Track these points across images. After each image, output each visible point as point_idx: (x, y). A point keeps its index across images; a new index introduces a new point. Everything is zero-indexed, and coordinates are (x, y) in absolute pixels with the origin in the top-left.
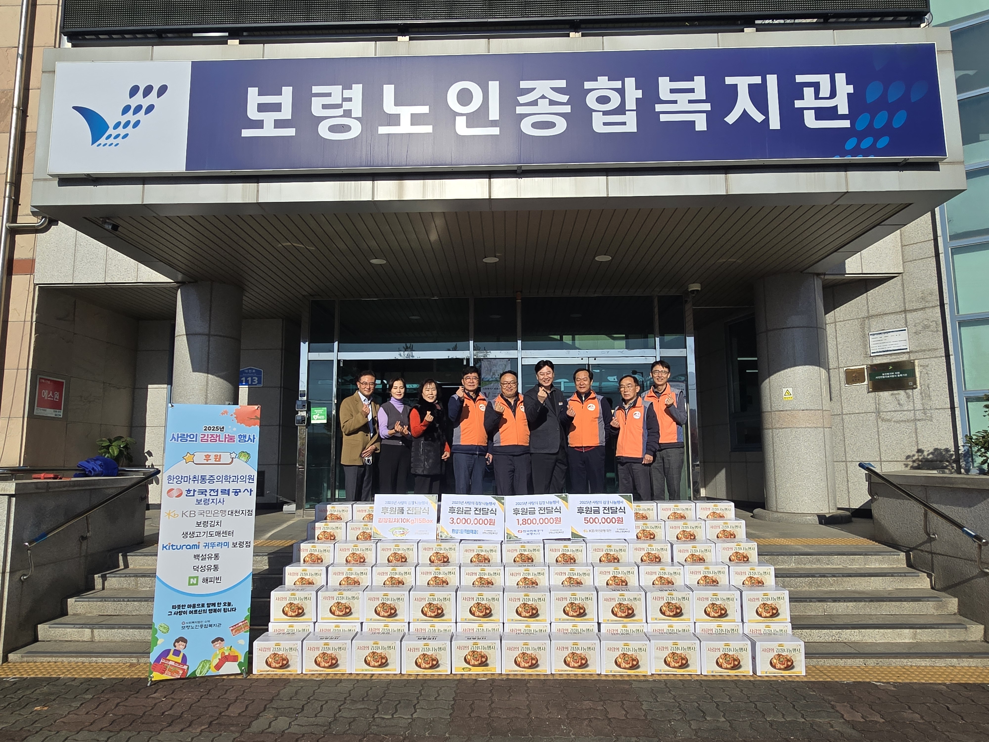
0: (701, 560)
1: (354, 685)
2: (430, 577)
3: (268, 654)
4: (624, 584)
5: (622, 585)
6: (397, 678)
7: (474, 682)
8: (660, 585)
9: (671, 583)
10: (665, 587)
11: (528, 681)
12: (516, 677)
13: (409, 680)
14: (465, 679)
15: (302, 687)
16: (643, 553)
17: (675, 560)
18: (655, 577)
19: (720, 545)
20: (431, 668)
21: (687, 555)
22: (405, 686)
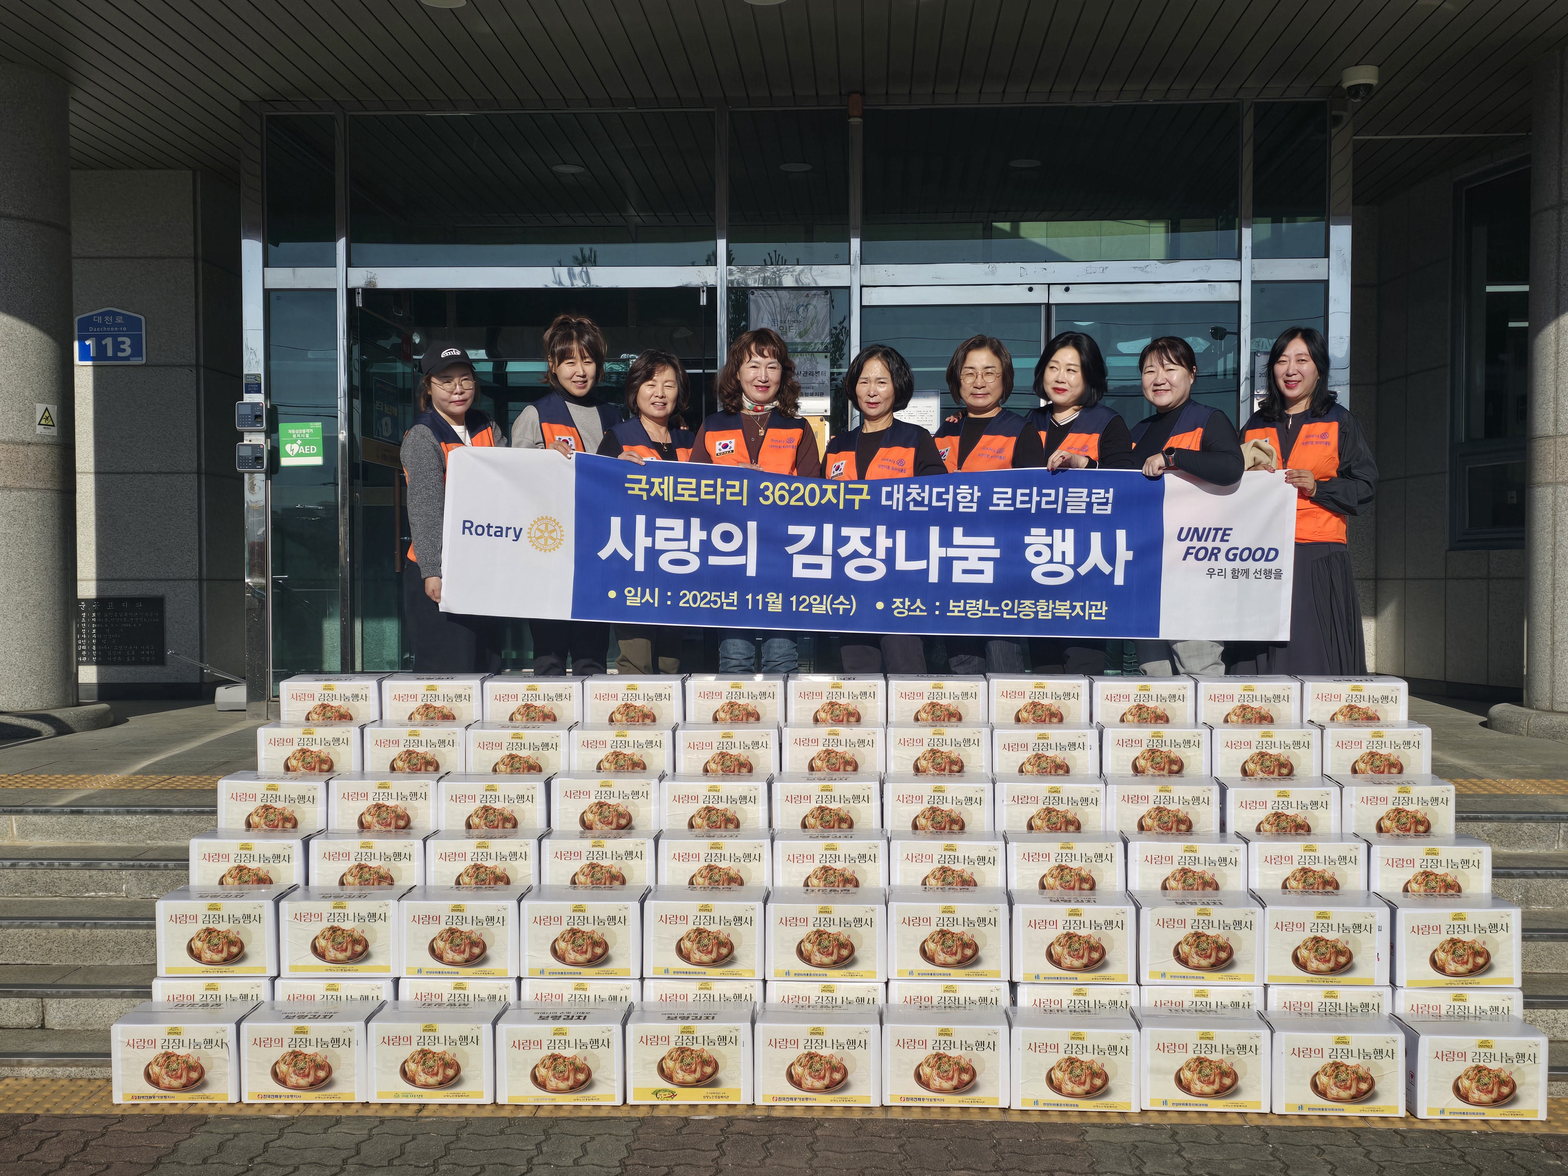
0: (1302, 829)
1: (371, 1130)
2: (576, 865)
3: (150, 1054)
4: (1086, 886)
5: (1081, 889)
6: (485, 1113)
7: (681, 1124)
8: (1181, 892)
9: (1212, 885)
10: (1196, 895)
11: (819, 1123)
12: (789, 1114)
13: (514, 1119)
14: (658, 1118)
15: (236, 1135)
16: (1143, 809)
17: (1231, 828)
18: (1167, 870)
19: (1355, 792)
20: (572, 1089)
21: (1261, 815)
22: (502, 1132)
